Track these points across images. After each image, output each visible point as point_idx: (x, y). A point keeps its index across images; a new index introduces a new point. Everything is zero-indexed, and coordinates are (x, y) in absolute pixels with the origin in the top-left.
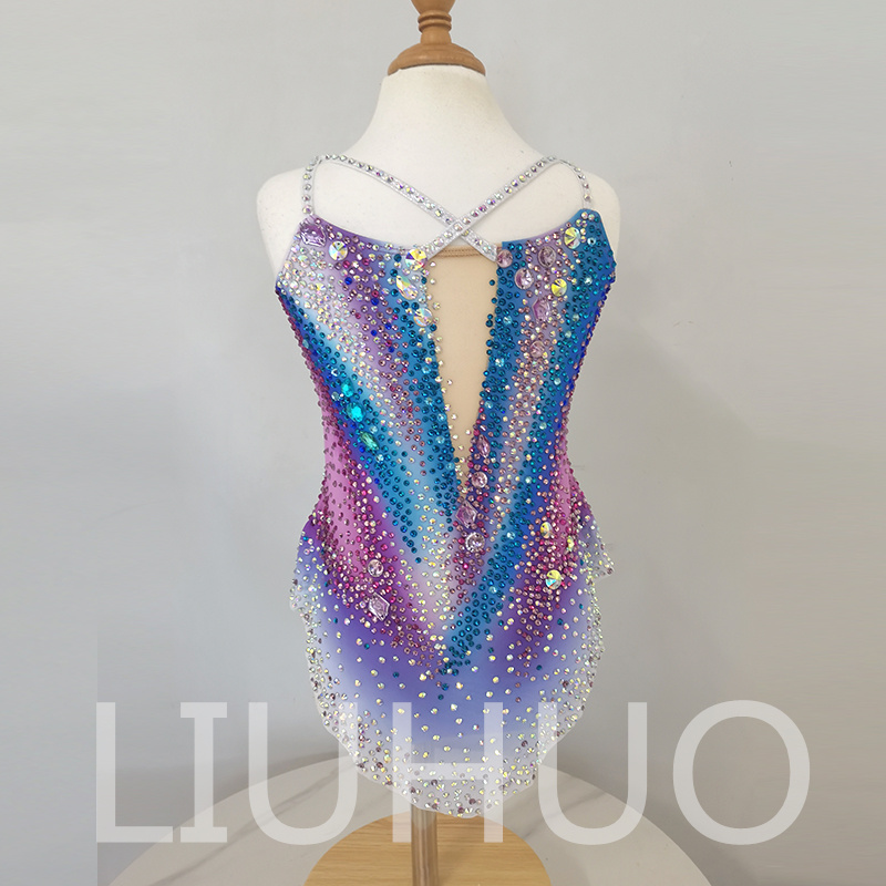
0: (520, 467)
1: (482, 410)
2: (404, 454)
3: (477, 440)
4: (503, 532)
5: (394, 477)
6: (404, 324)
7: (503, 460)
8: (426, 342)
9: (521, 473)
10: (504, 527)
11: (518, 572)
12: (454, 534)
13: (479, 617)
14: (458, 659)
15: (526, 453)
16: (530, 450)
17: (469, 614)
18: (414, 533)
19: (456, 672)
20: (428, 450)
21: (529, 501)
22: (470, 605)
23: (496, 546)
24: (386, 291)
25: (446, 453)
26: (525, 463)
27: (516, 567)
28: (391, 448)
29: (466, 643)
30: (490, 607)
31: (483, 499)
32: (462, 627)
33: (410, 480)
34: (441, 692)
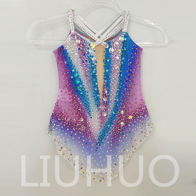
0: (115, 96)
1: (104, 82)
2: (88, 92)
3: (104, 89)
4: (112, 112)
5: (85, 98)
6: (90, 61)
7: (111, 95)
8: (94, 65)
9: (116, 98)
10: (112, 111)
11: (114, 121)
12: (99, 112)
13: (105, 132)
14: (100, 142)
15: (116, 93)
16: (118, 93)
17: (103, 131)
18: (90, 111)
19: (100, 145)
20: (93, 91)
21: (118, 105)
22: (103, 129)
23: (110, 115)
24: (86, 53)
25: (97, 92)
26: (117, 96)
27: (114, 120)
28: (85, 91)
29: (102, 138)
30: (108, 130)
31: (106, 104)
32: (101, 134)
33: (89, 99)
34: (97, 149)
